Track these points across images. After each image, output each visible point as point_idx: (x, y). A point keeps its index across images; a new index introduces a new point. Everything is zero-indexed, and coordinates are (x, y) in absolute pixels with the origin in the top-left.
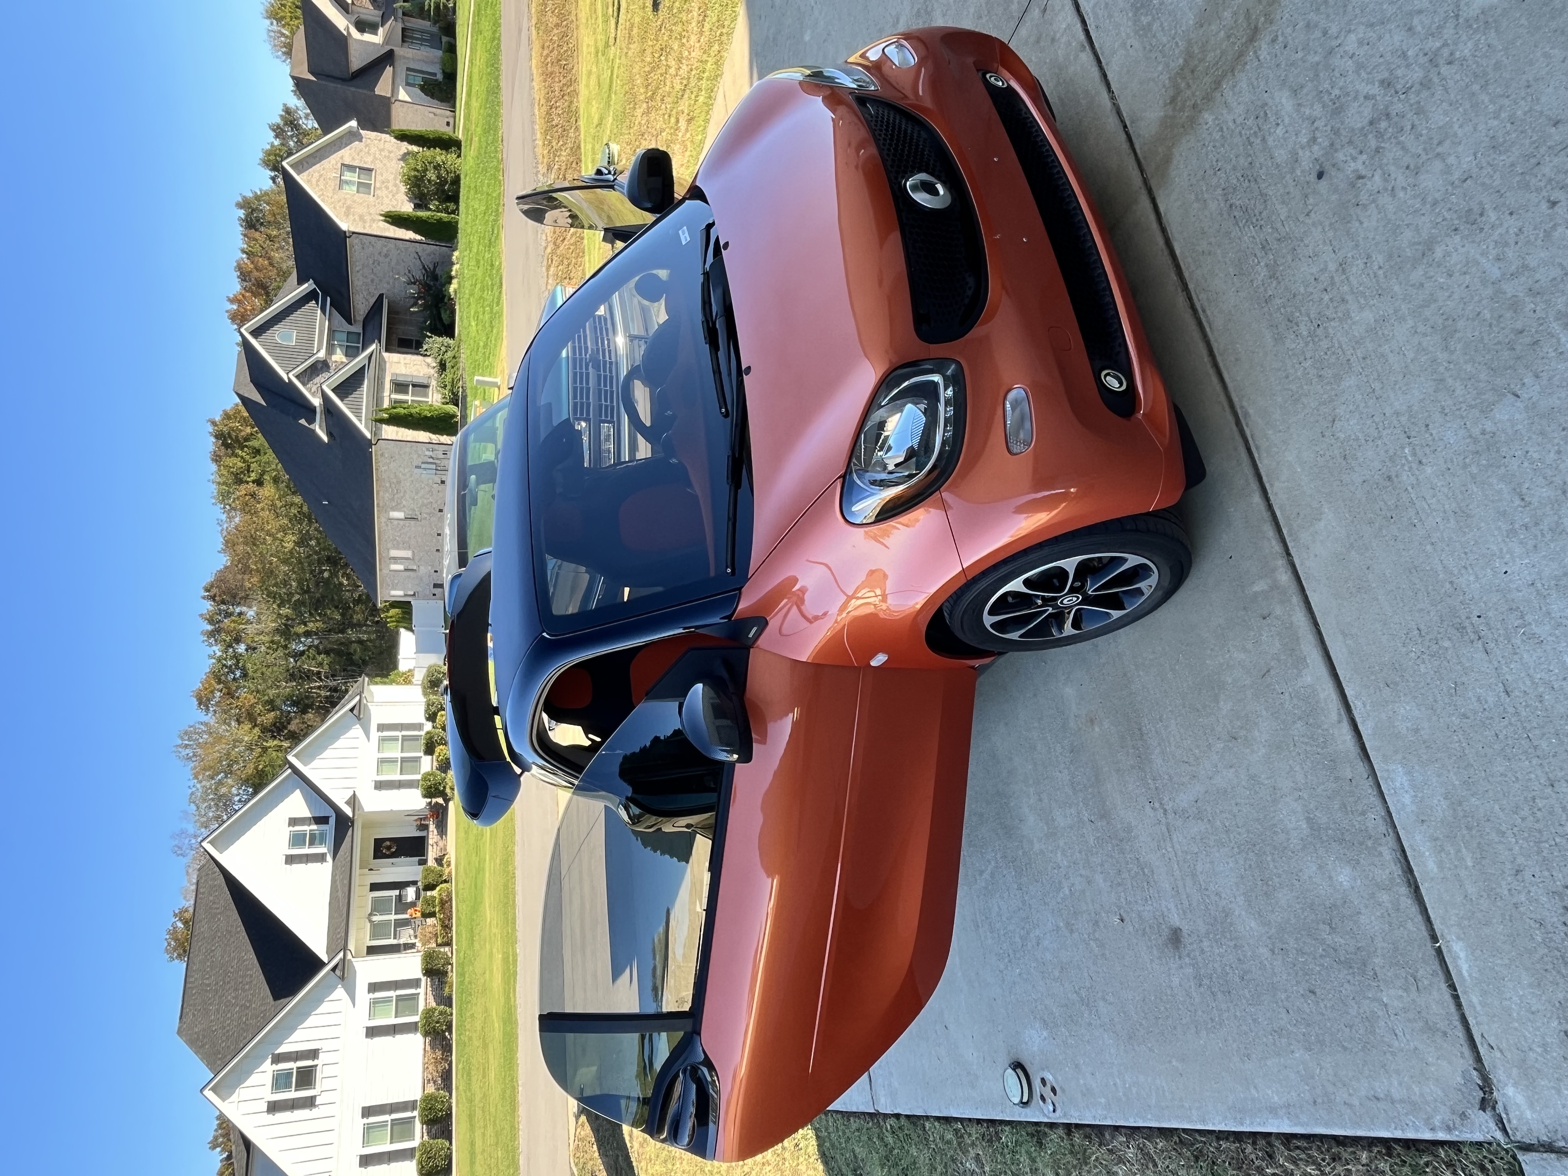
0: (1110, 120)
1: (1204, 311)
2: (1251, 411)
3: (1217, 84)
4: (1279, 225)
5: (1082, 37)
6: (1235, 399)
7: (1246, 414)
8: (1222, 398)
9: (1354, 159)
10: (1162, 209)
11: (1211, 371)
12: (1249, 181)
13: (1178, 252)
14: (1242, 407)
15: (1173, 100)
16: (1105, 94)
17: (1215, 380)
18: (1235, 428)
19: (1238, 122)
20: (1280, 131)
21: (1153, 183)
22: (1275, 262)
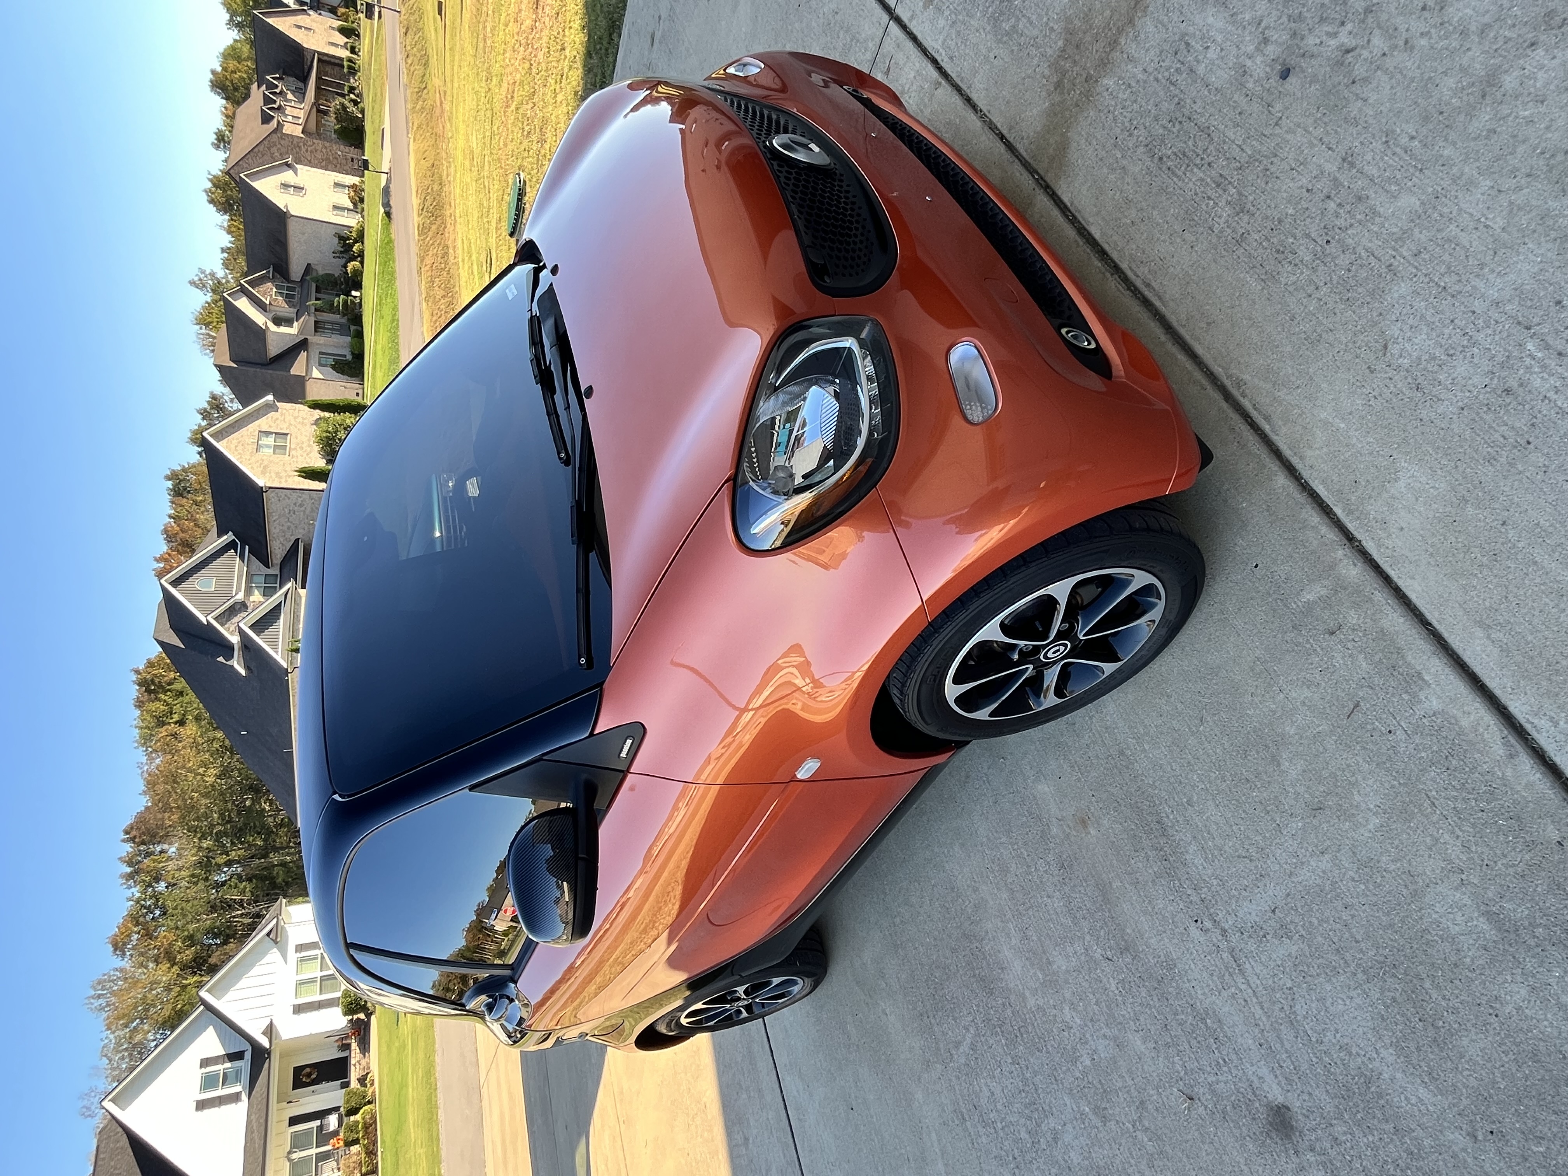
0: (984, 138)
1: (1148, 285)
2: (1246, 377)
3: (1113, 44)
4: (1236, 152)
5: (934, 74)
6: (1218, 370)
7: (1239, 383)
8: (1198, 375)
9: (1334, 35)
10: (1066, 199)
11: (1174, 350)
12: (1180, 122)
13: (1096, 233)
14: (1230, 377)
15: (1059, 85)
16: (971, 116)
17: (1181, 357)
18: (1225, 405)
19: (1150, 70)
20: (1212, 54)
21: (1049, 178)
22: (1240, 194)
